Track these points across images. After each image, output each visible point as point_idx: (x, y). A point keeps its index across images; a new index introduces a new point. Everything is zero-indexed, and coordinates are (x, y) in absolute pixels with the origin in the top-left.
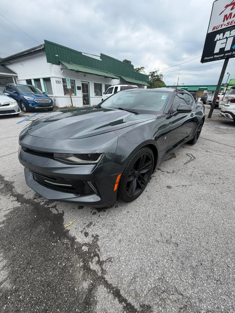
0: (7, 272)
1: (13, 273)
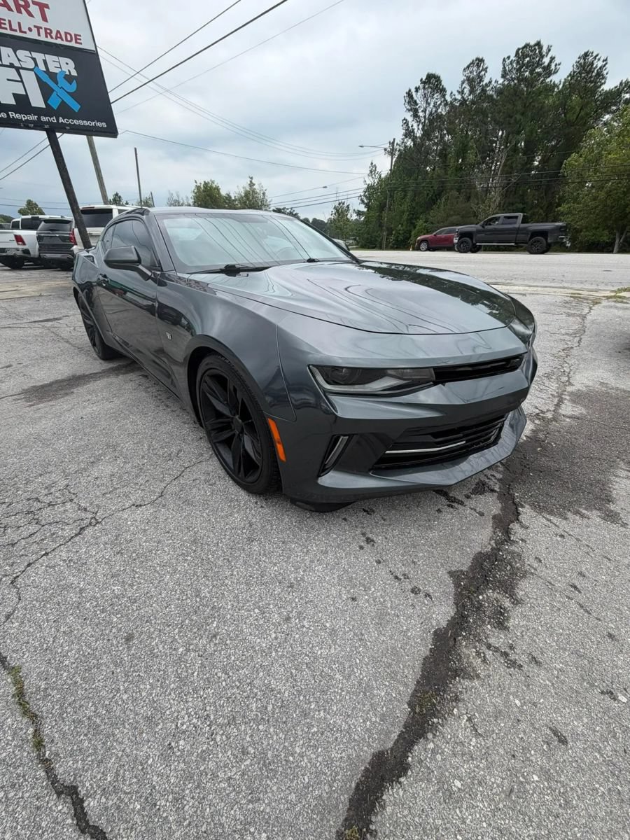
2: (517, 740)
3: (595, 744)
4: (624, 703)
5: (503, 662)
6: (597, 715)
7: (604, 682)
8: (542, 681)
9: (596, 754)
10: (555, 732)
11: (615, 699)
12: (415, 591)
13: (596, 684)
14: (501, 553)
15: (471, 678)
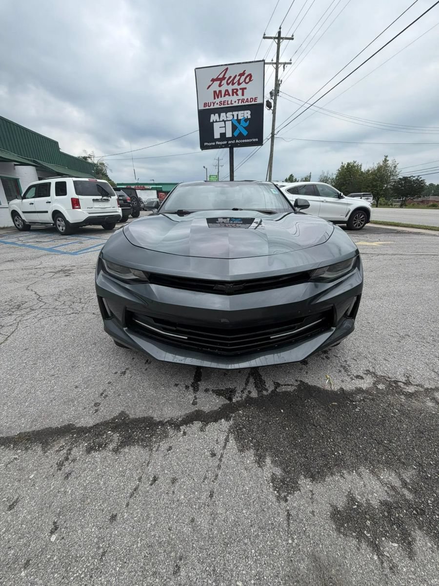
0: (384, 471)
1: (388, 464)
2: (6, 484)
3: (12, 527)
4: (50, 539)
5: (60, 459)
6: (34, 523)
7: (65, 522)
8: (52, 484)
9: (4, 529)
10: (16, 502)
11: (52, 533)
12: (96, 405)
13: (61, 517)
14: (160, 427)
15: (43, 449)
